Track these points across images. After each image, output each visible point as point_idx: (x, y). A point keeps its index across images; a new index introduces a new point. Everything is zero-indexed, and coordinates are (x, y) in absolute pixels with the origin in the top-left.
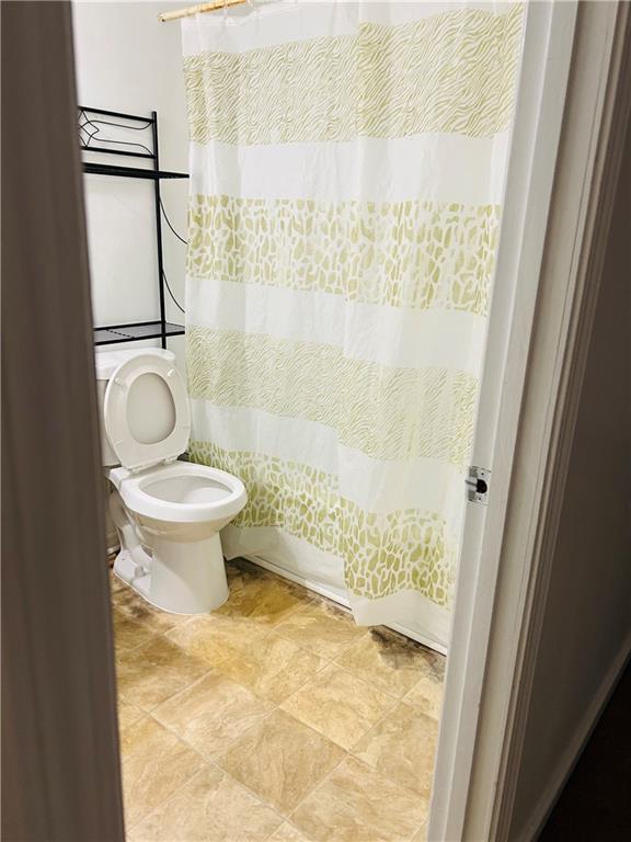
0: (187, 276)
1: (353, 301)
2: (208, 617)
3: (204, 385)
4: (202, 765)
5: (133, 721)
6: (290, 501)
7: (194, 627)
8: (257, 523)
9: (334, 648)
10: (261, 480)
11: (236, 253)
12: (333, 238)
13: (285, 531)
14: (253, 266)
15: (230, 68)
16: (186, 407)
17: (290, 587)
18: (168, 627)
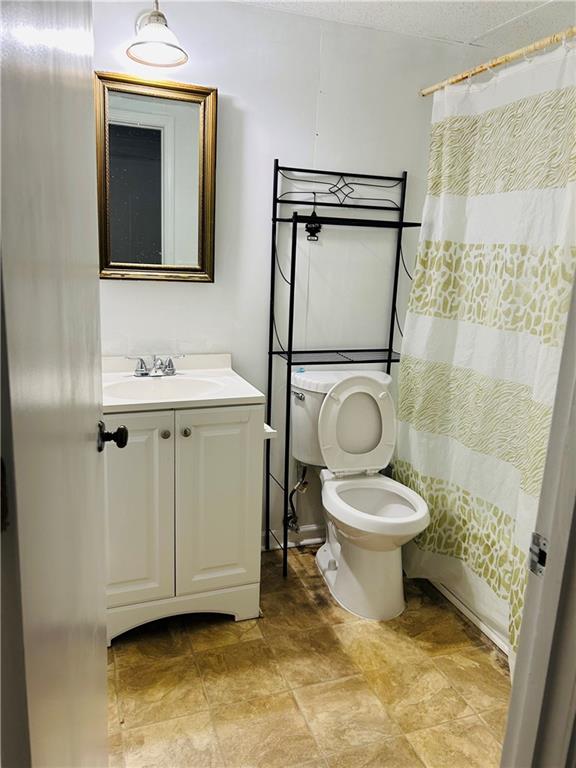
0: (408, 311)
1: (547, 344)
2: (375, 624)
3: (409, 409)
4: (315, 756)
5: (277, 691)
6: (475, 537)
7: (360, 629)
8: (442, 550)
9: (486, 701)
10: (451, 510)
11: (454, 292)
12: (542, 281)
13: (468, 565)
14: (467, 305)
15: (468, 129)
16: (393, 427)
17: (466, 624)
18: (339, 622)
